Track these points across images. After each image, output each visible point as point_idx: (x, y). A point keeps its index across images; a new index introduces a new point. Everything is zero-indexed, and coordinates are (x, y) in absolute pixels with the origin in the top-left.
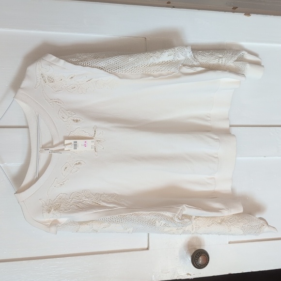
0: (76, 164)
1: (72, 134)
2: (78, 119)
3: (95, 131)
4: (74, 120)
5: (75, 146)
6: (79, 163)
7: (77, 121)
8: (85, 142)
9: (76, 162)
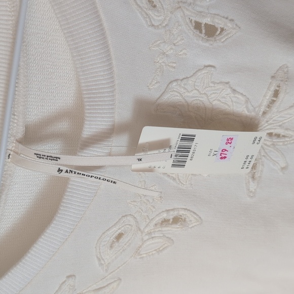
0: (165, 222)
1: (175, 95)
2: (219, 23)
3: (276, 94)
4: (198, 26)
5: (183, 153)
6: (176, 220)
7: (211, 31)
8: (229, 141)
9: (165, 215)
